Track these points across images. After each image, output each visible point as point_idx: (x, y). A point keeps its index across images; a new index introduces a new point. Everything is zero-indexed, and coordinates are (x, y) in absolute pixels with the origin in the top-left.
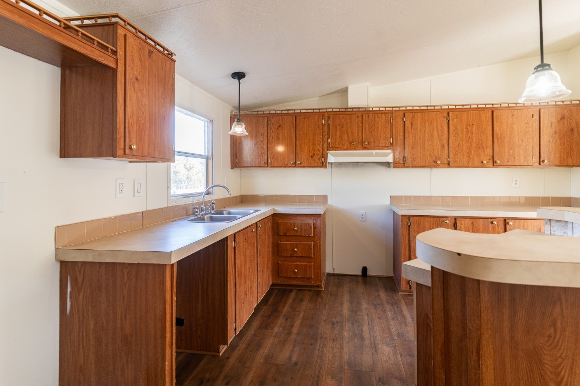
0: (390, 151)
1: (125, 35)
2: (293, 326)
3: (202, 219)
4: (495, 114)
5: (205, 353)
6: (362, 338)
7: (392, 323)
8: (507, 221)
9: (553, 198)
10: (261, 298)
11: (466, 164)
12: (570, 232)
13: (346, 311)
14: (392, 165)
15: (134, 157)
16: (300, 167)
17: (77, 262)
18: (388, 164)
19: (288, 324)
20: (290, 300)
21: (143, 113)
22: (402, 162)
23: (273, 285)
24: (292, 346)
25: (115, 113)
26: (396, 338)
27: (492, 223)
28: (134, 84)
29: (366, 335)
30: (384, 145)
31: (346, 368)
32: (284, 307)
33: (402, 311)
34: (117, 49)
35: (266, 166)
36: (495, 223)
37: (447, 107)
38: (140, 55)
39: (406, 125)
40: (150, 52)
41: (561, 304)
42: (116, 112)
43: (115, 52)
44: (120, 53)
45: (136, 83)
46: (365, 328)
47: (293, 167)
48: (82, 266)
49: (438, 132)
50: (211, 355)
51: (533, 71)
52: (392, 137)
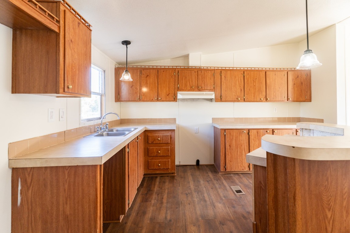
0: (213, 92)
1: (65, 11)
2: (163, 198)
3: (102, 135)
4: (267, 74)
5: (110, 222)
6: (205, 201)
7: (220, 190)
8: (274, 130)
9: (293, 118)
10: (140, 183)
11: (253, 100)
12: (312, 135)
13: (192, 187)
14: (214, 100)
15: (70, 94)
16: (161, 101)
17: (26, 168)
18: (211, 100)
19: (160, 197)
20: (157, 183)
21: (75, 64)
22: (219, 98)
23: (144, 175)
24: (165, 210)
25: (58, 64)
26: (224, 198)
27: (267, 132)
28: (70, 44)
29: (207, 199)
30: (210, 89)
31: (200, 219)
32: (154, 187)
33: (223, 183)
34: (60, 20)
35: (139, 100)
36: (268, 131)
37: (243, 69)
38: (73, 25)
39: (222, 78)
40: (79, 24)
41: (330, 169)
42: (59, 62)
43: (58, 22)
44: (62, 22)
45: (71, 43)
46: (206, 195)
47: (157, 101)
48: (31, 171)
49: (239, 82)
50: (114, 223)
51: (304, 53)
52: (214, 84)
